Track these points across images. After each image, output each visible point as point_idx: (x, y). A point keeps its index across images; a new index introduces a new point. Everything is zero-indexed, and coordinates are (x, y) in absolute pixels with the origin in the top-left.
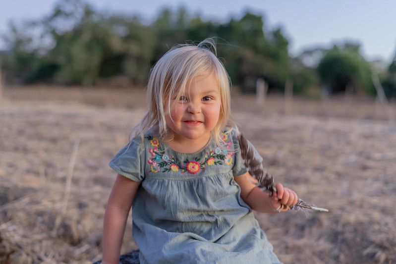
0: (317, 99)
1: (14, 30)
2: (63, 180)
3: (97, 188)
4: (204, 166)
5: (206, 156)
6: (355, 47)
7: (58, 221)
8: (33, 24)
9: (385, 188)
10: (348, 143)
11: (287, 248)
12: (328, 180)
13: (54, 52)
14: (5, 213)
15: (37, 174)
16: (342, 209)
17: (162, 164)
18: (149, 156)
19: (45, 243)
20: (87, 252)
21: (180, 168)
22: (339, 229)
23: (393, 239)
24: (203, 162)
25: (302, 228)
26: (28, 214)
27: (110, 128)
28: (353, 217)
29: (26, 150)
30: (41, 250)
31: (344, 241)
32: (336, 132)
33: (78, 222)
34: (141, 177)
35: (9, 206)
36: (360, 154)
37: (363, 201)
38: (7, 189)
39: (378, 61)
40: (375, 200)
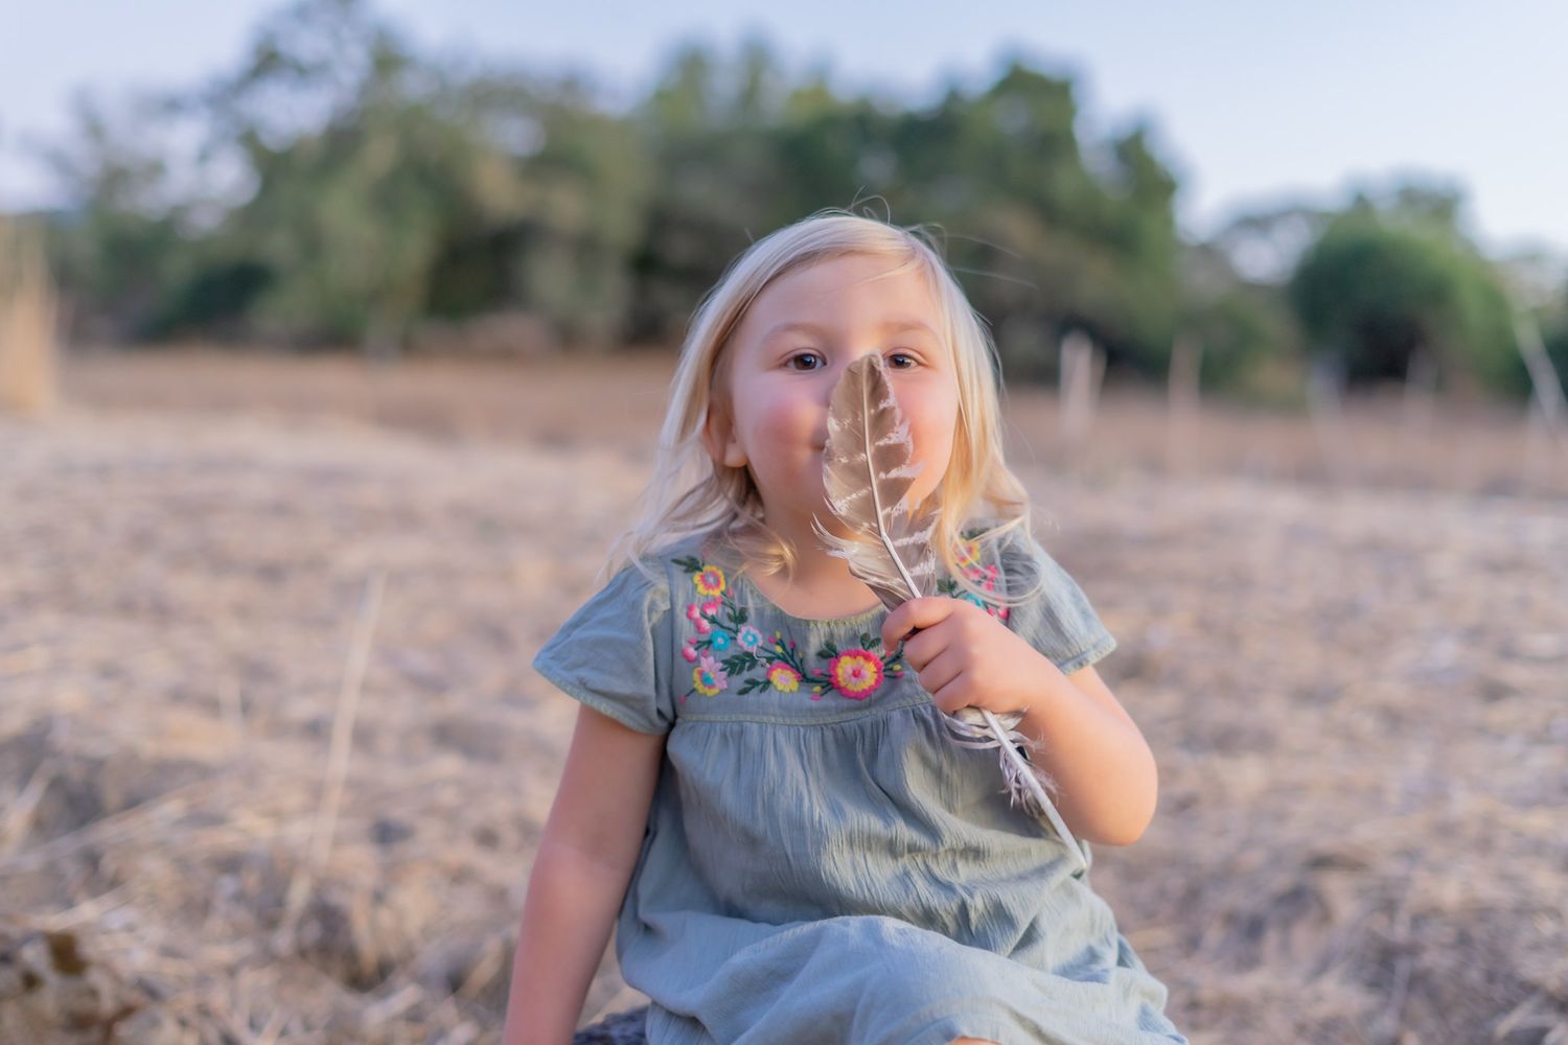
0: (1292, 408)
1: (94, 128)
2: (316, 731)
4: (896, 668)
7: (299, 894)
8: (172, 106)
10: (1426, 592)
11: (1193, 1005)
12: (1351, 739)
13: (251, 216)
14: (92, 859)
15: (211, 706)
16: (1410, 854)
17: (736, 664)
18: (686, 631)
19: (249, 979)
20: (414, 1016)
22: (1401, 932)
24: (893, 653)
25: (1253, 929)
26: (183, 864)
28: (1454, 886)
29: (162, 612)
30: (235, 1005)
31: (1419, 981)
32: (1373, 546)
33: (378, 898)
34: (659, 712)
35: (107, 832)
36: (1474, 635)
37: (1489, 821)
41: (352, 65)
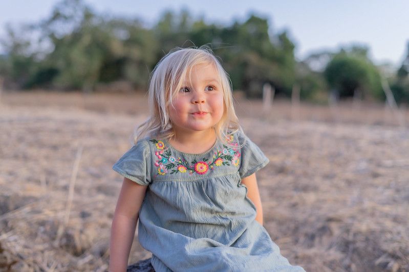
0: (325, 104)
1: (11, 33)
2: (66, 188)
3: (101, 197)
4: (212, 167)
5: (214, 157)
6: (362, 51)
7: (61, 231)
8: (32, 27)
9: (397, 196)
10: (358, 150)
11: (297, 257)
12: (338, 188)
13: (53, 56)
14: (6, 223)
15: (38, 182)
16: (353, 217)
17: (169, 166)
18: (156, 159)
19: (47, 253)
20: (91, 263)
21: (188, 168)
22: (351, 238)
23: (406, 248)
24: (211, 163)
25: (312, 237)
26: (30, 223)
27: (112, 135)
28: (365, 225)
29: (26, 158)
30: (43, 260)
31: (355, 250)
32: (344, 138)
33: (81, 232)
35: (9, 216)
36: (371, 161)
37: (374, 209)
38: (7, 198)
39: (387, 64)
40: (387, 209)
41: (79, 16)
